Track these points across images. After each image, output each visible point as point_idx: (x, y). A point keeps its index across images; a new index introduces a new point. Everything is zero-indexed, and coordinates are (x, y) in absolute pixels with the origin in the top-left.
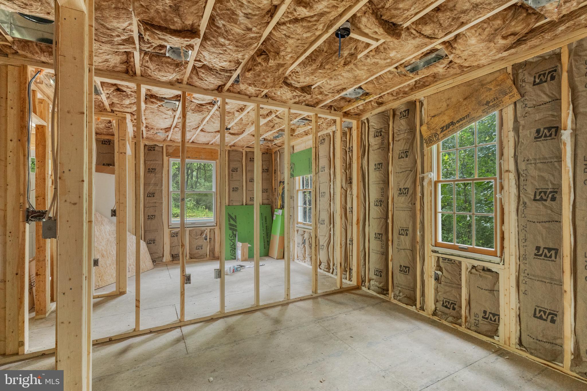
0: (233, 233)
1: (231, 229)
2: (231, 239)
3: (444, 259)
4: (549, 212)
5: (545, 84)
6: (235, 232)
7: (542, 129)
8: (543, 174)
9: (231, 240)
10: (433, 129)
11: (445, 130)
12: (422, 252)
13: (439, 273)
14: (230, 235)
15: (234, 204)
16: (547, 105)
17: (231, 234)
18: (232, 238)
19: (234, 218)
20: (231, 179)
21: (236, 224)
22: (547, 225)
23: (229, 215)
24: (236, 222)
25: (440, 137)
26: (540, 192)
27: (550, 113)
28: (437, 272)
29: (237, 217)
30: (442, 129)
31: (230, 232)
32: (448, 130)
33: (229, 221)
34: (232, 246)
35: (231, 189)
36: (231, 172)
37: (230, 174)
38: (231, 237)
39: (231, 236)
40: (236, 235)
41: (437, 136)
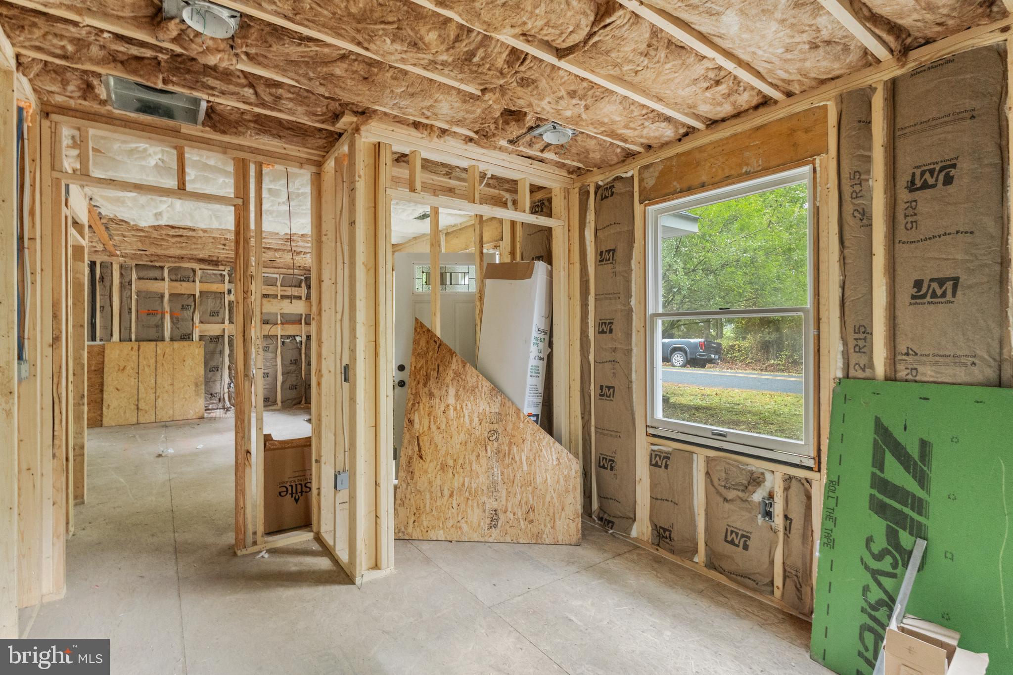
0: (892, 536)
1: (880, 509)
2: (875, 565)
6: (905, 538)
9: (875, 574)
14: (869, 540)
15: (928, 372)
17: (881, 543)
18: (886, 564)
19: (914, 451)
20: (902, 234)
21: (920, 493)
23: (882, 431)
24: (922, 480)
29: (936, 451)
31: (878, 526)
33: (879, 463)
34: (874, 608)
35: (906, 290)
36: (904, 195)
37: (901, 207)
38: (879, 557)
39: (876, 548)
40: (910, 553)
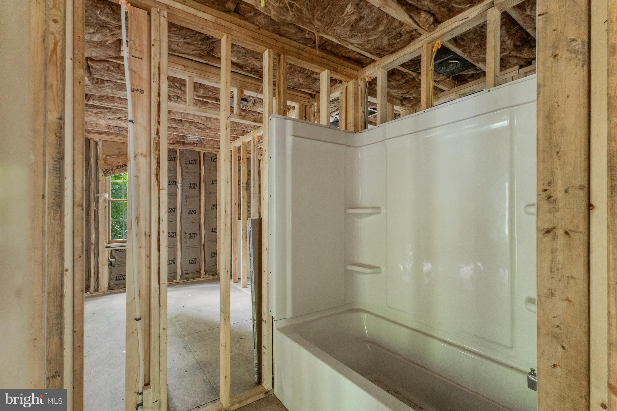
3: (116, 250)
4: (173, 217)
5: (172, 162)
7: (171, 181)
8: (171, 201)
10: (110, 165)
11: (119, 168)
12: (97, 250)
13: (113, 260)
16: (172, 171)
22: (172, 223)
25: (116, 172)
26: (170, 209)
27: (174, 175)
28: (111, 260)
30: (118, 167)
32: (122, 169)
41: (113, 170)
